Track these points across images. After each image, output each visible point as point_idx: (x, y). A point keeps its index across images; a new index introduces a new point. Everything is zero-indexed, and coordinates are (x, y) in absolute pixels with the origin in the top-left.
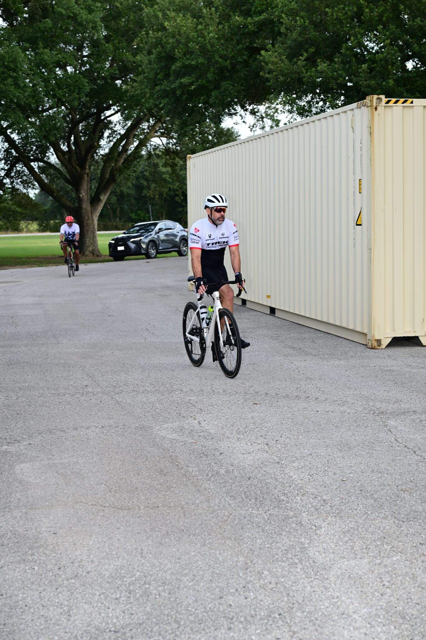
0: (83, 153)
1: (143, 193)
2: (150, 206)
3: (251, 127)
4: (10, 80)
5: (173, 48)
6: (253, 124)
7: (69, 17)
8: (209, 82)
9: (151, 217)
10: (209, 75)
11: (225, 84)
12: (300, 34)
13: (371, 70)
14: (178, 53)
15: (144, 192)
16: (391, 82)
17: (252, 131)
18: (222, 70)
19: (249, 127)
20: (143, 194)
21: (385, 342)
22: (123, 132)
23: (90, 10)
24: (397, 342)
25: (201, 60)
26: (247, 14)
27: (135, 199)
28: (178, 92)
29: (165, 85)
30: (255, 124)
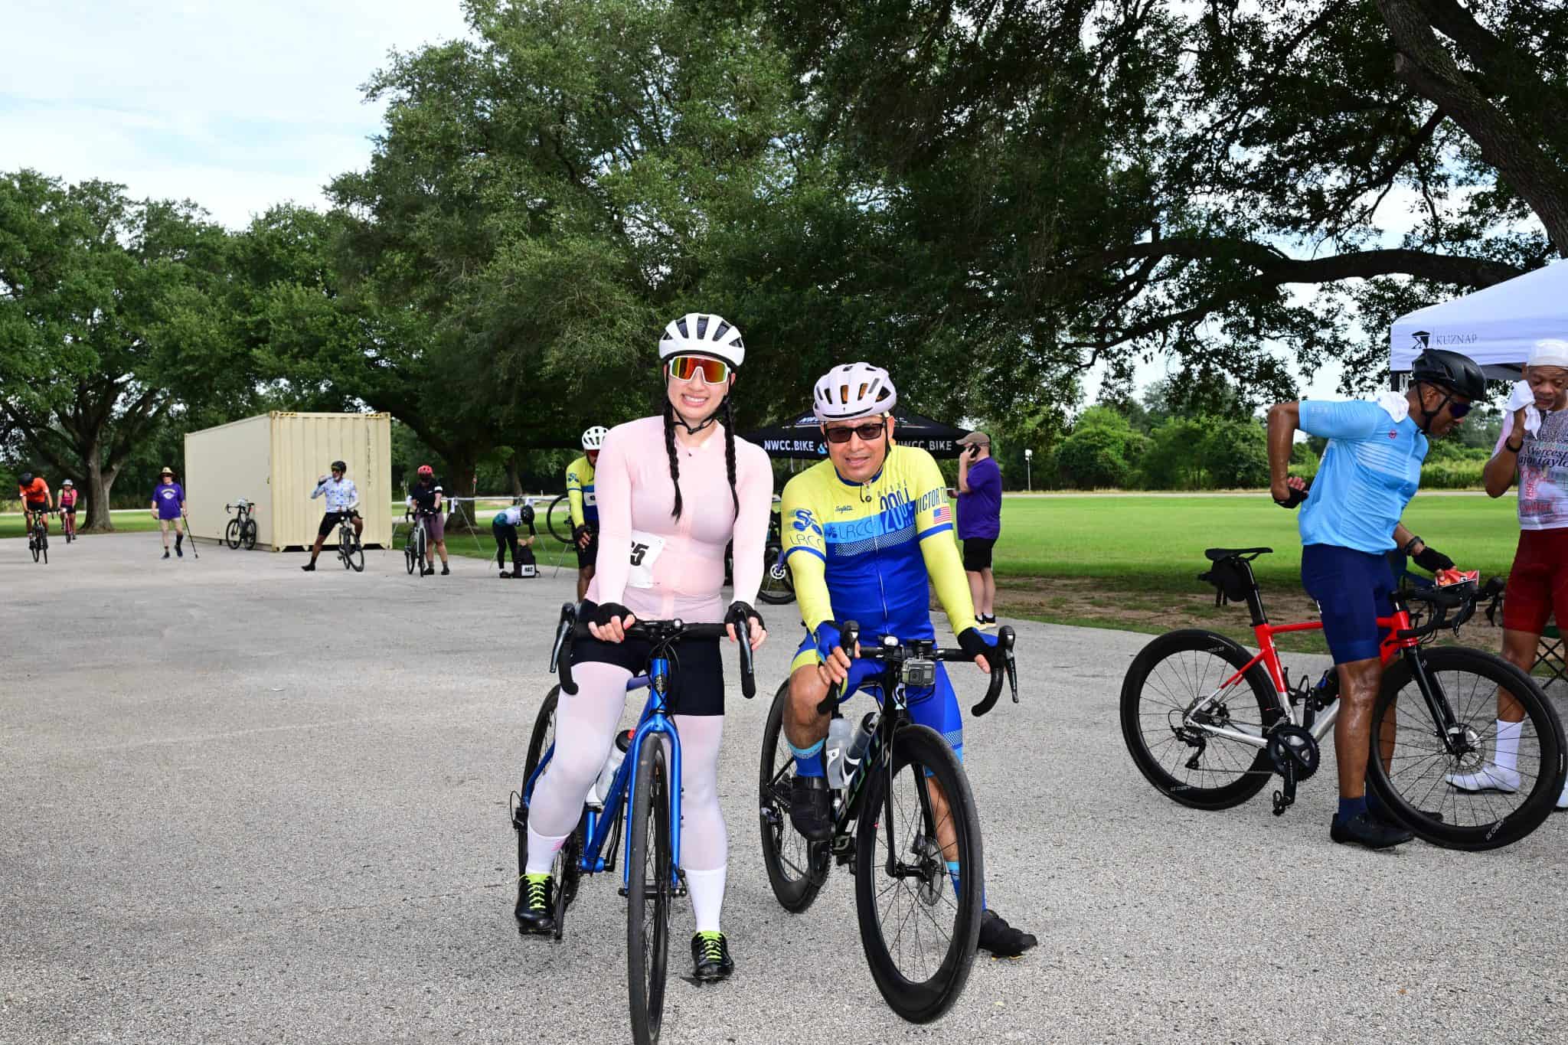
0: (93, 419)
4: (18, 355)
5: (179, 340)
7: (78, 292)
8: (210, 369)
10: (212, 364)
11: (225, 372)
12: (286, 337)
13: (342, 368)
14: (182, 345)
16: (356, 379)
18: (223, 360)
21: (282, 549)
23: (101, 285)
24: (290, 549)
25: (204, 352)
26: (249, 311)
28: (184, 377)
29: (172, 371)
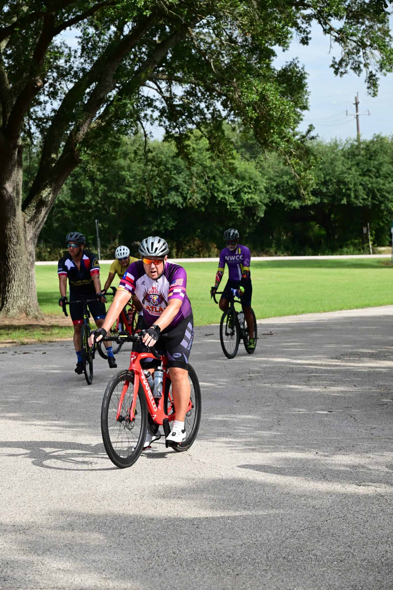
1: (84, 200)
2: (96, 221)
3: (336, 66)
6: (340, 59)
9: (98, 239)
15: (87, 199)
17: (339, 75)
19: (333, 66)
20: (86, 202)
22: (88, 67)
27: (72, 209)
30: (342, 60)
